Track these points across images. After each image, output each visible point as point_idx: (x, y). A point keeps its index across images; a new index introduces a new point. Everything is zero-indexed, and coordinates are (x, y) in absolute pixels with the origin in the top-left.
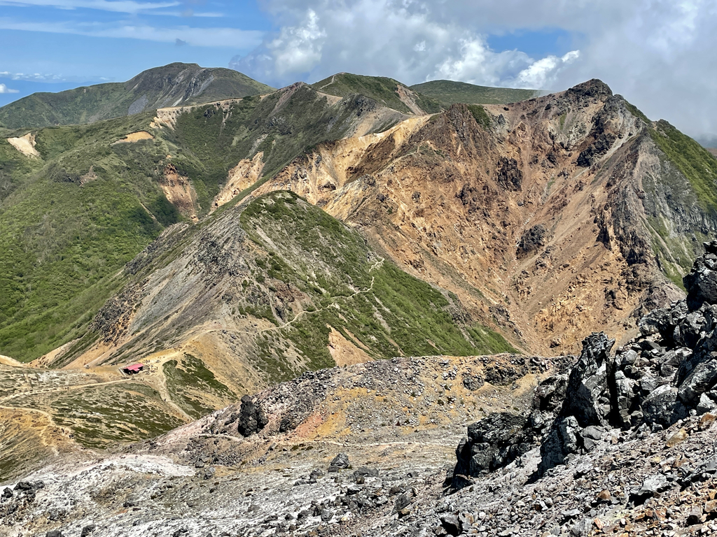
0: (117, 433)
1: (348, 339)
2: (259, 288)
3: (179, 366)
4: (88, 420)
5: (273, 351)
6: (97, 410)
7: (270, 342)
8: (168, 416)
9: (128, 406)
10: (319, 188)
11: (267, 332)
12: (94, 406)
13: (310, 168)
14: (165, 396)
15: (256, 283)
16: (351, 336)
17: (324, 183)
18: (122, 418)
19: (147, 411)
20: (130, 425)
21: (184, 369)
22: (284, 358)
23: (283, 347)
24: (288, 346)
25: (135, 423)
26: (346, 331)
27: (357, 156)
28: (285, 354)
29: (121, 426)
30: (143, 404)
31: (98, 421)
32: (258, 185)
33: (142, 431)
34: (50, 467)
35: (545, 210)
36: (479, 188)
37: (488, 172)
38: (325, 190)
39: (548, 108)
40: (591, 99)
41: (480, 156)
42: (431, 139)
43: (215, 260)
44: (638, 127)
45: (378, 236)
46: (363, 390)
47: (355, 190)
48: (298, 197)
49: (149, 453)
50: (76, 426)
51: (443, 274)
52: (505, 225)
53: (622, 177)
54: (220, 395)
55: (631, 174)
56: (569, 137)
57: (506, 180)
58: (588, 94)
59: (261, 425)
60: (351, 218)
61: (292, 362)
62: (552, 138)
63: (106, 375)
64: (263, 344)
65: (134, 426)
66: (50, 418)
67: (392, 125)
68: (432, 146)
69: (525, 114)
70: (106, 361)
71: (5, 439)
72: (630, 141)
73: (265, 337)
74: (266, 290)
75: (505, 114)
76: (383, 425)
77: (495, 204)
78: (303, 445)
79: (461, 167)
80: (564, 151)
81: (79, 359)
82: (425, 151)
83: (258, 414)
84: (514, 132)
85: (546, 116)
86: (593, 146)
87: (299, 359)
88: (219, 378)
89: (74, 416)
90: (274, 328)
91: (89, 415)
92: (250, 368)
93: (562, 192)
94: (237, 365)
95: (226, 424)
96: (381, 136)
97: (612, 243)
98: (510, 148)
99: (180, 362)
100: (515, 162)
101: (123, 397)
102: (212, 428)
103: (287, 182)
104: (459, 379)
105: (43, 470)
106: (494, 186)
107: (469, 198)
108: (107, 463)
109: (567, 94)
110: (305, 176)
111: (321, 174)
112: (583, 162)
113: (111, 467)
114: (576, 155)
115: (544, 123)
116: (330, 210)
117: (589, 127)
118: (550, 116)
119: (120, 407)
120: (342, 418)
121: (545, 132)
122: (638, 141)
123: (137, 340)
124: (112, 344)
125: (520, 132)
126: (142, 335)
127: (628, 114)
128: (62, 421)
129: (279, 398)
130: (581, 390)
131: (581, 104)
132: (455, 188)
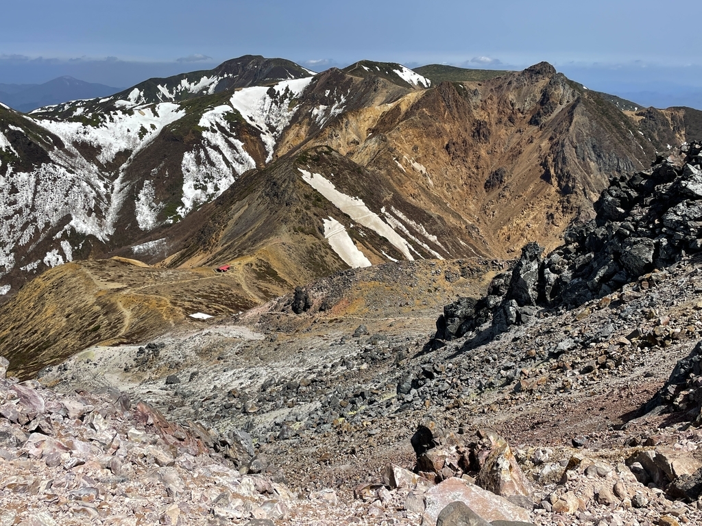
0: (213, 311)
1: (368, 248)
2: (307, 214)
3: (254, 267)
4: (194, 302)
5: (317, 257)
6: (199, 296)
7: (315, 250)
8: (247, 300)
9: (221, 294)
10: (348, 144)
11: (313, 244)
12: (197, 294)
13: (342, 129)
14: (245, 287)
15: (304, 210)
16: (370, 246)
17: (351, 140)
18: (216, 302)
19: (233, 296)
20: (222, 306)
21: (257, 269)
22: (325, 262)
23: (323, 254)
24: (327, 253)
25: (225, 305)
26: (367, 243)
27: (374, 121)
28: (325, 259)
29: (216, 307)
30: (230, 292)
31: (200, 303)
32: (306, 141)
33: (230, 310)
34: (169, 334)
35: (507, 156)
36: (460, 141)
37: (466, 131)
38: (352, 144)
39: (510, 83)
40: (540, 76)
41: (461, 119)
42: (425, 108)
43: (276, 195)
44: (574, 96)
45: (389, 177)
46: (377, 283)
47: (373, 145)
48: (333, 150)
49: (234, 324)
50: (186, 307)
51: (434, 203)
52: (477, 168)
53: (561, 133)
54: (282, 287)
55: (568, 130)
56: (524, 104)
57: (479, 136)
58: (538, 73)
59: (307, 307)
60: (369, 164)
61: (330, 264)
62: (512, 105)
63: (205, 273)
64: (310, 252)
65: (224, 307)
66: (168, 301)
67: (399, 98)
68: (427, 112)
69: (493, 88)
70: (205, 264)
71: (139, 316)
72: (568, 106)
73: (312, 248)
74: (312, 215)
75: (479, 88)
76: (390, 306)
77: (471, 153)
78: (336, 319)
79: (447, 127)
80: (520, 115)
81: (187, 262)
82: (422, 115)
83: (306, 299)
84: (485, 102)
85: (508, 89)
86: (541, 110)
87: (335, 262)
88: (281, 275)
89: (184, 300)
90: (317, 241)
91: (194, 300)
92: (302, 268)
93: (518, 144)
94: (293, 267)
95: (285, 305)
96: (391, 105)
97: (553, 180)
98: (482, 113)
99: (254, 264)
100: (486, 123)
101: (217, 288)
102: (276, 307)
103: (325, 140)
104: (443, 275)
105: (165, 336)
106: (470, 140)
107: (452, 149)
108: (206, 331)
109: (523, 73)
110: (338, 135)
111: (349, 134)
112: (534, 122)
113: (209, 334)
114: (529, 117)
115: (507, 95)
116: (355, 159)
117: (539, 97)
118: (511, 89)
119: (215, 294)
120: (362, 302)
121: (507, 101)
122: (573, 107)
123: (225, 249)
124: (208, 252)
125: (489, 101)
126: (229, 247)
127: (567, 87)
128: (176, 303)
129: (320, 289)
130: (520, 282)
131: (534, 80)
132: (443, 142)
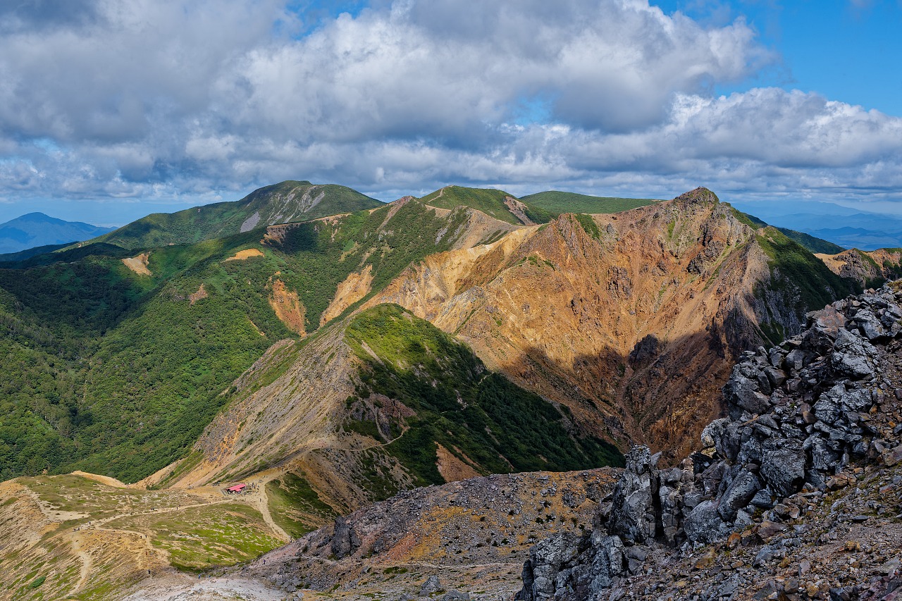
0: (215, 555)
1: (456, 456)
2: (364, 404)
3: (282, 486)
4: (187, 542)
5: (378, 470)
6: (197, 532)
7: (375, 460)
8: (269, 537)
9: (228, 528)
10: (428, 301)
11: (372, 449)
12: (194, 528)
13: (419, 280)
14: (267, 517)
15: (361, 399)
16: (460, 452)
17: (433, 295)
18: (221, 541)
19: (248, 532)
20: (230, 547)
21: (287, 489)
22: (390, 476)
23: (389, 466)
24: (394, 464)
25: (235, 545)
26: (455, 447)
27: (466, 268)
28: (391, 472)
29: (221, 549)
30: (244, 526)
31: (197, 543)
32: (367, 299)
33: (241, 553)
35: (658, 318)
36: (590, 297)
37: (598, 282)
38: (434, 302)
39: (656, 216)
40: (698, 207)
41: (590, 265)
42: (539, 250)
46: (458, 509)
47: (464, 302)
48: (405, 311)
50: (174, 548)
51: (555, 387)
54: (324, 516)
57: (617, 289)
58: (695, 202)
59: (353, 548)
60: (458, 331)
61: (398, 480)
62: (662, 246)
63: (206, 495)
64: (369, 462)
65: (233, 548)
66: (148, 540)
67: (500, 237)
68: (541, 256)
69: (633, 223)
70: (210, 482)
72: (738, 249)
73: (370, 454)
74: (371, 406)
75: (613, 222)
76: (479, 546)
77: (606, 313)
78: (396, 568)
79: (571, 276)
80: (673, 260)
81: (184, 480)
82: (534, 260)
83: (350, 536)
84: (623, 241)
85: (654, 224)
86: (702, 253)
87: (405, 477)
88: (323, 498)
90: (380, 445)
91: (188, 538)
92: (355, 487)
93: (674, 300)
95: (319, 546)
96: (489, 247)
98: (619, 257)
99: (283, 482)
100: (625, 270)
101: (224, 519)
102: (305, 550)
104: (559, 497)
106: (604, 295)
107: (579, 308)
110: (414, 289)
111: (430, 286)
112: (693, 268)
114: (686, 262)
115: (653, 232)
117: (697, 234)
118: (659, 225)
119: (221, 528)
120: (437, 540)
121: (655, 240)
122: (747, 248)
124: (216, 463)
125: (629, 241)
126: (246, 455)
127: (736, 221)
130: (625, 508)
131: (688, 212)
132: (565, 298)
